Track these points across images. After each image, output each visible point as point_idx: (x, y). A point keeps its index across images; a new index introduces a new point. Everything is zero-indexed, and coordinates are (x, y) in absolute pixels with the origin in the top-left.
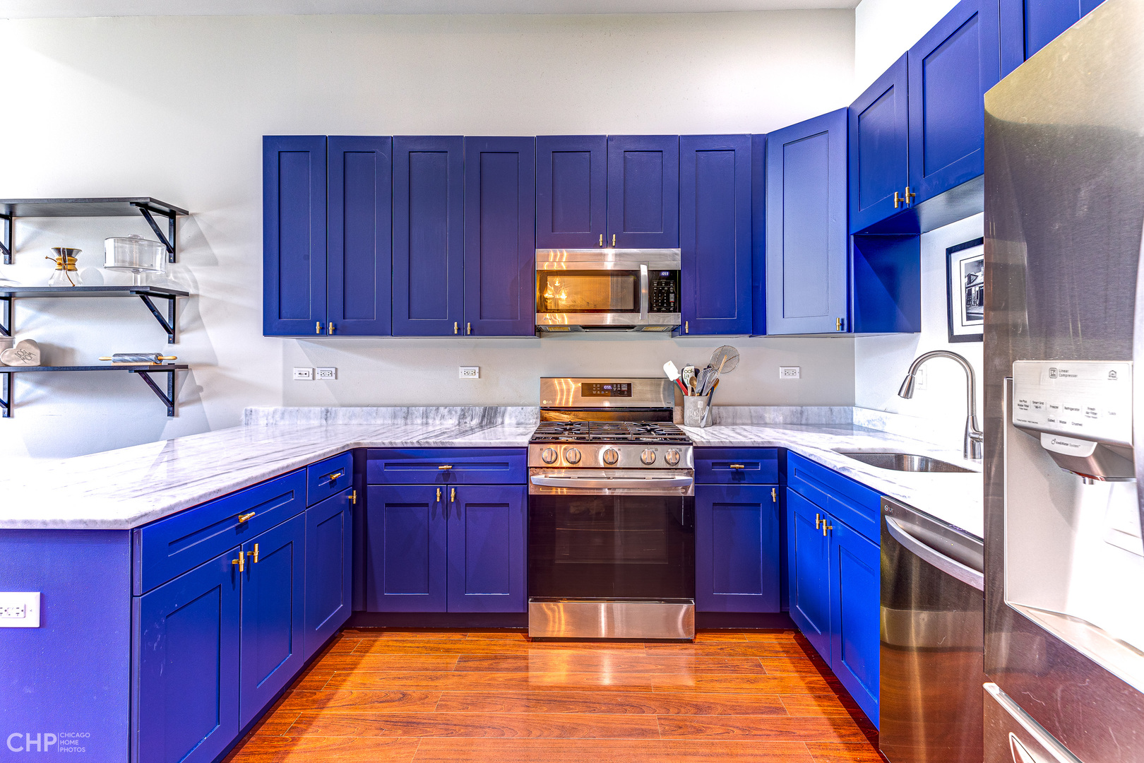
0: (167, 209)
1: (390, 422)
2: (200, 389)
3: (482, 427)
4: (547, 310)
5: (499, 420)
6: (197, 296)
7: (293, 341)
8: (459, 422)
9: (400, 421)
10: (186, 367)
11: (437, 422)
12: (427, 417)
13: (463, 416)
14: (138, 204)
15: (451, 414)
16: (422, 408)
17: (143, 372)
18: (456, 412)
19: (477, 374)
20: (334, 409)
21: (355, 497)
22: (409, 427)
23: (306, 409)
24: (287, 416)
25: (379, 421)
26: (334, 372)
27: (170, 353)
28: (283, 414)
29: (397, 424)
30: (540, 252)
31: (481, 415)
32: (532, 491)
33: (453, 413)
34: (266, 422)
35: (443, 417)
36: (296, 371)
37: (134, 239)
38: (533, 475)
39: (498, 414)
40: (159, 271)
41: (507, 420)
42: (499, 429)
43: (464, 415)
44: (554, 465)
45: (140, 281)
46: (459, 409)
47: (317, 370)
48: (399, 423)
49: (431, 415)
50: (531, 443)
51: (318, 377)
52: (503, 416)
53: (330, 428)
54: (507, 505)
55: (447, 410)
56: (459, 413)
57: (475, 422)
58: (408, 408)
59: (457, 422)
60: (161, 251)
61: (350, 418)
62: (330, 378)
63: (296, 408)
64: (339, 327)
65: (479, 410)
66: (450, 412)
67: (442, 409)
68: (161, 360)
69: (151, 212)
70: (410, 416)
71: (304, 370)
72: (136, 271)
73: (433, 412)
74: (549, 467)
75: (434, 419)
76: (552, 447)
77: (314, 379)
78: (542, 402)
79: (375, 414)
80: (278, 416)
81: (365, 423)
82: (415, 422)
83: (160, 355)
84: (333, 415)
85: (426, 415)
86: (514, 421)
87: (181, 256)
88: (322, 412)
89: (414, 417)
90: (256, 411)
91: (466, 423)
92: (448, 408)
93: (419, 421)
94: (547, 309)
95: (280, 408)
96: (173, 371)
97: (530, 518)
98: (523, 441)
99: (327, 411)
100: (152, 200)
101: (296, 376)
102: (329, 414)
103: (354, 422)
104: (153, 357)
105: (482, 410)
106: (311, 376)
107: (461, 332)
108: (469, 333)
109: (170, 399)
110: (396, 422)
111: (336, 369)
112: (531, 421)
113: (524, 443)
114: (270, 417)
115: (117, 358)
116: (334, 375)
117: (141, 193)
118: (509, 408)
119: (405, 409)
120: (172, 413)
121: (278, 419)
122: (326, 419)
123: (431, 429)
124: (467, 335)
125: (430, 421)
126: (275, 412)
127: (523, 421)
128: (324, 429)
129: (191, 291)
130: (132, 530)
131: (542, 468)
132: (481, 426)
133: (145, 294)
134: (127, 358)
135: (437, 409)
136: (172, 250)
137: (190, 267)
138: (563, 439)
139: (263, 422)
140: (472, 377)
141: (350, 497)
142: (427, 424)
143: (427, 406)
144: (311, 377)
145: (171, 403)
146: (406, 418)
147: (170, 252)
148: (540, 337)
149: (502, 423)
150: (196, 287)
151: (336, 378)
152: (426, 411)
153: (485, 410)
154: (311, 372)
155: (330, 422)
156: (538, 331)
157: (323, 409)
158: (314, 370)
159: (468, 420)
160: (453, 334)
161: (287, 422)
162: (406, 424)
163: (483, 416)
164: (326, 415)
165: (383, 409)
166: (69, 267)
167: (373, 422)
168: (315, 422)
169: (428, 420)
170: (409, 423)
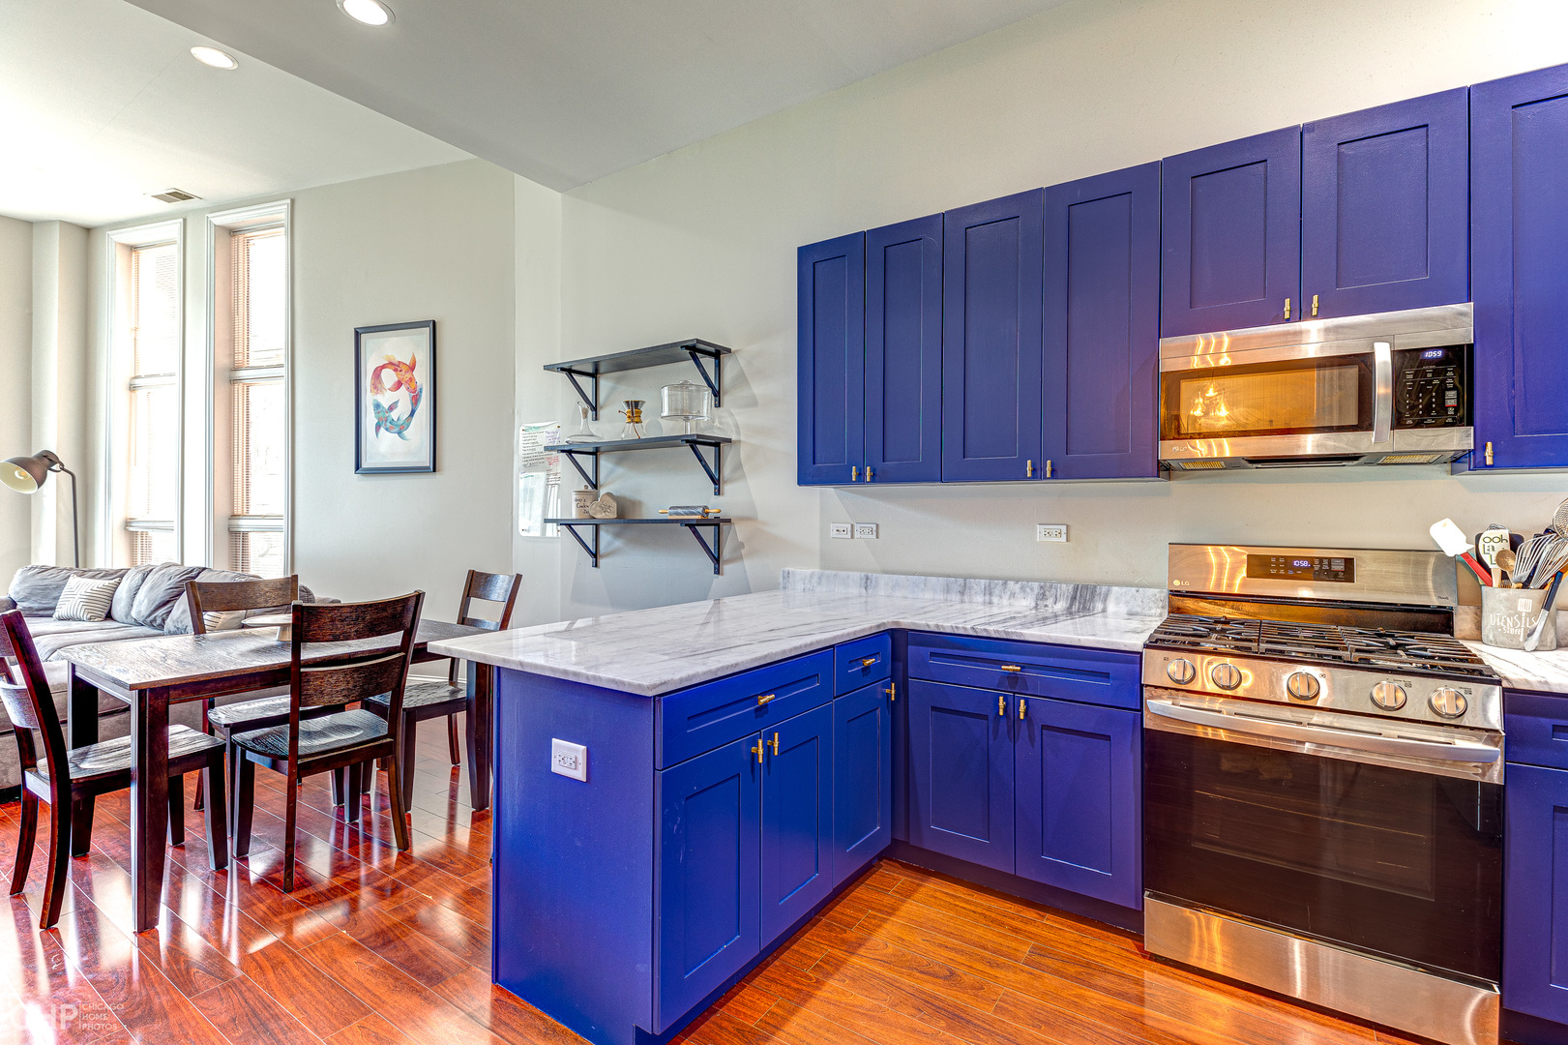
0: (712, 350)
1: (942, 597)
2: (741, 545)
3: (1071, 614)
4: (1179, 435)
5: (1099, 606)
6: (739, 441)
7: (830, 491)
8: (1037, 604)
9: (955, 597)
10: (729, 521)
11: (1005, 601)
12: (991, 594)
13: (1042, 596)
14: (687, 348)
15: (1025, 591)
16: (984, 580)
17: (692, 526)
18: (1032, 589)
19: (1064, 536)
20: (874, 574)
21: (893, 692)
22: (966, 606)
23: (844, 573)
24: (824, 580)
25: (928, 595)
26: (875, 529)
27: (717, 506)
28: (820, 578)
29: (951, 601)
30: (1165, 343)
31: (1070, 596)
32: (1148, 724)
33: (1028, 590)
34: (802, 586)
35: (1013, 595)
36: (833, 527)
37: (684, 386)
38: (1152, 698)
39: (1097, 598)
40: (707, 419)
41: (1111, 607)
42: (1099, 619)
43: (1044, 594)
44: (1189, 687)
45: (690, 429)
46: (1036, 585)
47: (857, 527)
48: (954, 599)
49: (997, 591)
50: (1146, 646)
51: (857, 535)
52: (1105, 600)
53: (870, 599)
54: (1108, 738)
55: (1018, 586)
56: (1036, 591)
57: (1061, 606)
58: (965, 580)
59: (1033, 604)
60: (707, 394)
61: (893, 588)
62: (868, 536)
63: (834, 572)
64: (877, 472)
65: (1067, 589)
66: (1023, 588)
67: (1011, 584)
68: (707, 513)
69: (698, 355)
70: (967, 591)
71: (842, 526)
72: (687, 419)
73: (999, 587)
74: (1179, 688)
75: (1001, 597)
76: (1187, 658)
77: (852, 537)
78: (1171, 582)
79: (922, 585)
80: (815, 580)
81: (911, 596)
82: (975, 600)
83: (706, 507)
84: (873, 583)
85: (989, 591)
86: (1123, 609)
87: (726, 399)
88: (861, 579)
89: (973, 592)
90: (793, 572)
91: (1046, 606)
92: (1020, 582)
93: (980, 599)
94: (1179, 433)
95: (817, 570)
96: (718, 525)
97: (1146, 765)
98: (1135, 642)
99: (867, 578)
100: (698, 341)
101: (834, 534)
102: (869, 581)
103: (898, 593)
104: (700, 510)
105: (1071, 588)
106: (849, 533)
107: (1037, 474)
108: (1048, 475)
109: (716, 556)
110: (949, 598)
111: (877, 525)
112: (1153, 611)
113: (1135, 645)
114: (807, 582)
115: (672, 511)
116: (875, 533)
117: (688, 336)
118: (1115, 589)
119: (961, 581)
120: (717, 571)
121: (815, 584)
122: (866, 588)
123: (995, 610)
124: (1045, 478)
125: (995, 600)
126: (812, 575)
127: (1139, 610)
128: (864, 600)
129: (734, 438)
130: (654, 697)
131: (1166, 688)
132: (1069, 613)
133: (693, 443)
134: (680, 511)
135: (1005, 583)
136: (717, 394)
137: (733, 411)
138: (1209, 646)
139: (800, 586)
140: (1055, 539)
141: (887, 691)
142: (990, 602)
143: (991, 578)
144: (849, 536)
145: (717, 560)
146: (962, 593)
147: (715, 396)
148: (1169, 478)
149: (1104, 611)
150: (738, 433)
151: (877, 537)
152: (989, 586)
153: (1076, 588)
154: (849, 529)
155: (870, 591)
156: (1165, 470)
157: (863, 574)
158: (852, 526)
159: (1050, 602)
160: (1025, 478)
161: (824, 588)
162: (962, 602)
163: (1074, 598)
164: (866, 582)
165: (933, 579)
166: (636, 419)
167: (921, 595)
168: (854, 591)
169: (992, 598)
170: (967, 600)
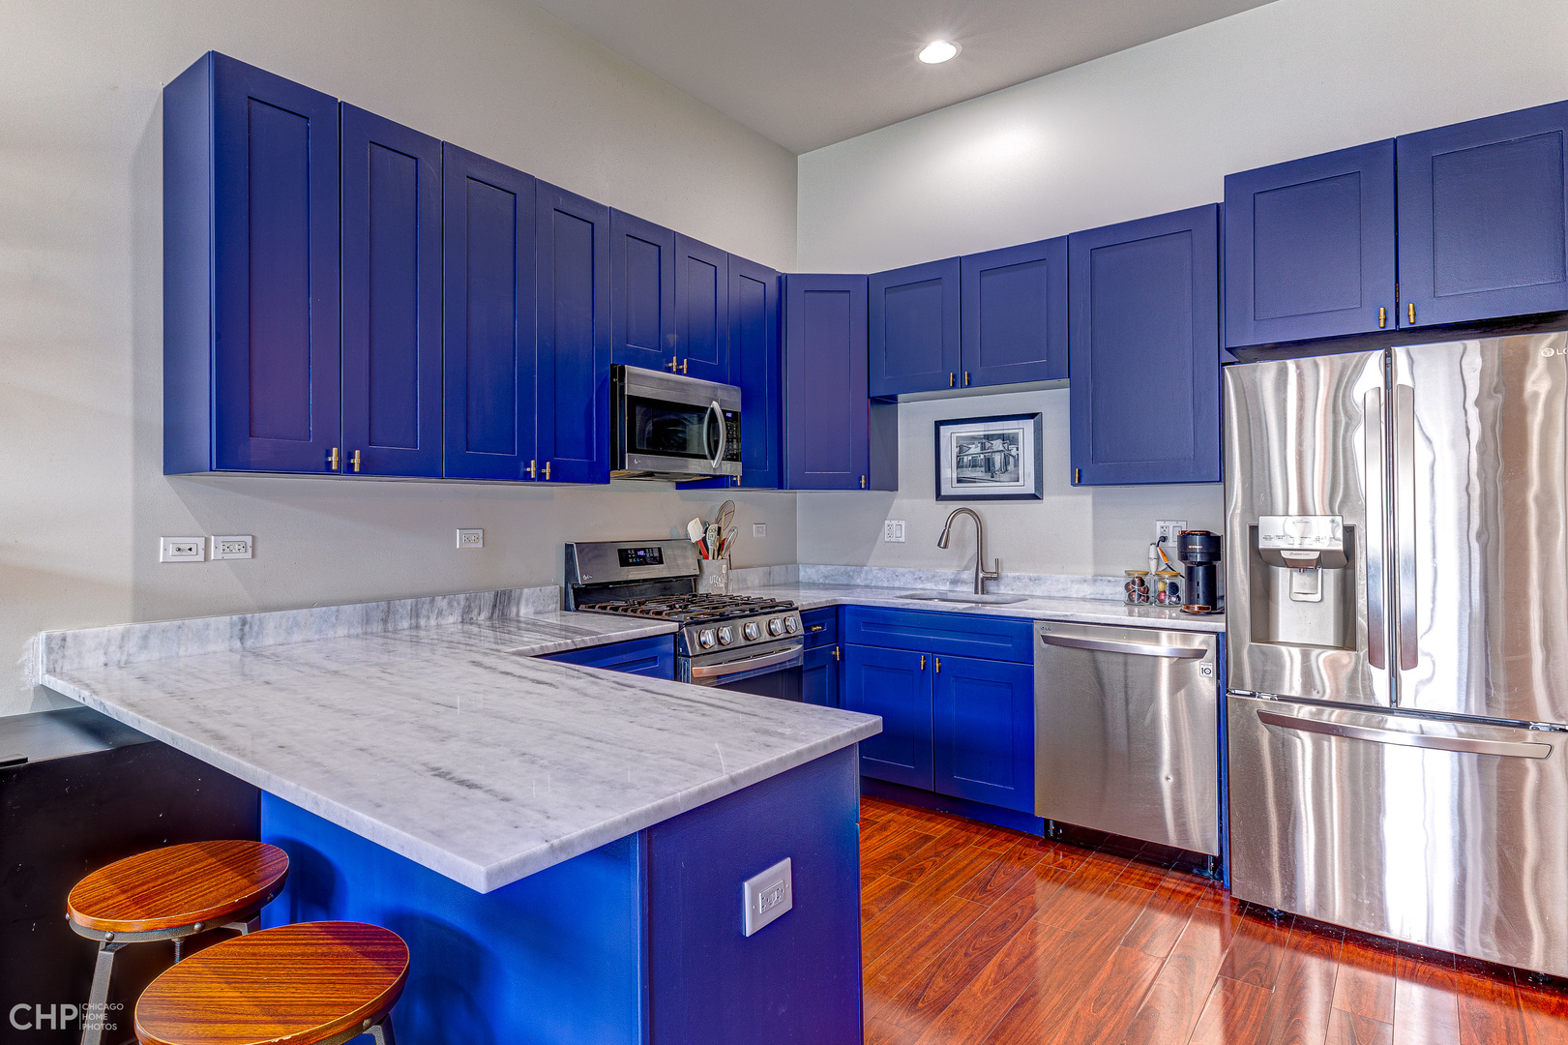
1: (359, 631)
5: (514, 611)
8: (463, 619)
9: (374, 628)
11: (433, 622)
12: (417, 616)
13: (468, 609)
15: (452, 606)
16: (410, 600)
18: (459, 604)
19: (482, 540)
20: (257, 615)
22: (389, 638)
23: (199, 622)
24: (154, 641)
25: (340, 633)
26: (250, 543)
28: (144, 637)
29: (370, 635)
31: (490, 604)
33: (455, 604)
34: (103, 659)
35: (440, 613)
36: (169, 543)
39: (512, 601)
41: (523, 609)
43: (469, 606)
46: (462, 597)
47: (218, 540)
48: (372, 631)
49: (424, 612)
51: (215, 554)
52: (518, 604)
55: (446, 600)
56: (462, 603)
57: (484, 616)
58: (389, 603)
59: (460, 620)
61: (289, 631)
62: (240, 555)
63: (179, 622)
65: (489, 597)
66: (450, 604)
67: (438, 600)
70: (391, 616)
71: (185, 542)
73: (426, 606)
75: (428, 618)
77: (206, 558)
79: (333, 620)
80: (132, 646)
81: (318, 637)
82: (399, 627)
84: (256, 628)
85: (415, 613)
86: (531, 610)
88: (232, 625)
89: (398, 616)
91: (473, 619)
92: (447, 597)
93: (404, 625)
95: (135, 626)
99: (244, 623)
101: (167, 555)
102: (247, 627)
103: (297, 637)
105: (492, 596)
106: (201, 553)
110: (368, 632)
111: (253, 537)
112: (551, 608)
114: (112, 649)
116: (250, 550)
118: (526, 590)
119: (384, 604)
122: (242, 639)
123: (422, 634)
125: (422, 622)
126: (124, 637)
127: (541, 607)
128: (237, 657)
132: (492, 623)
135: (432, 601)
139: (94, 661)
140: (473, 546)
142: (417, 627)
143: (417, 596)
146: (385, 621)
149: (518, 615)
151: (253, 556)
152: (416, 605)
153: (496, 595)
154: (202, 545)
155: (249, 643)
157: (233, 617)
158: (210, 539)
159: (475, 614)
161: (156, 655)
162: (383, 633)
163: (494, 606)
164: (242, 630)
165: (348, 608)
167: (331, 634)
168: (218, 646)
169: (419, 620)
170: (390, 629)
